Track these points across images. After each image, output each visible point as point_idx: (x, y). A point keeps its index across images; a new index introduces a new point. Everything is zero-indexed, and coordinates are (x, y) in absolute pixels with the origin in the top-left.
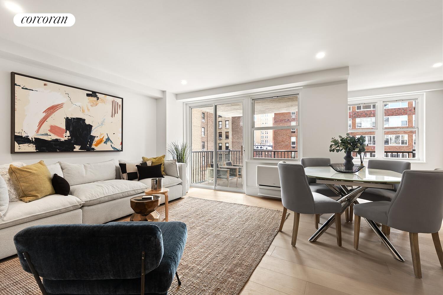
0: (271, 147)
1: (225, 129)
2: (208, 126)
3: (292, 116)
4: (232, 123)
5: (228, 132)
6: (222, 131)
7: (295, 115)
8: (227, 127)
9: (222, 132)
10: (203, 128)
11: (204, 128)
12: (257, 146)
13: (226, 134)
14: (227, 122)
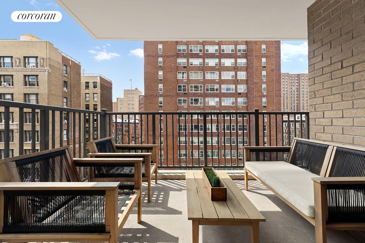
0: (138, 120)
1: (93, 102)
2: (72, 97)
3: (160, 92)
4: (101, 96)
5: (97, 105)
6: (89, 103)
7: (162, 92)
8: (96, 99)
9: (89, 105)
10: (64, 97)
11: (67, 98)
12: (125, 120)
13: (94, 107)
14: (95, 95)
